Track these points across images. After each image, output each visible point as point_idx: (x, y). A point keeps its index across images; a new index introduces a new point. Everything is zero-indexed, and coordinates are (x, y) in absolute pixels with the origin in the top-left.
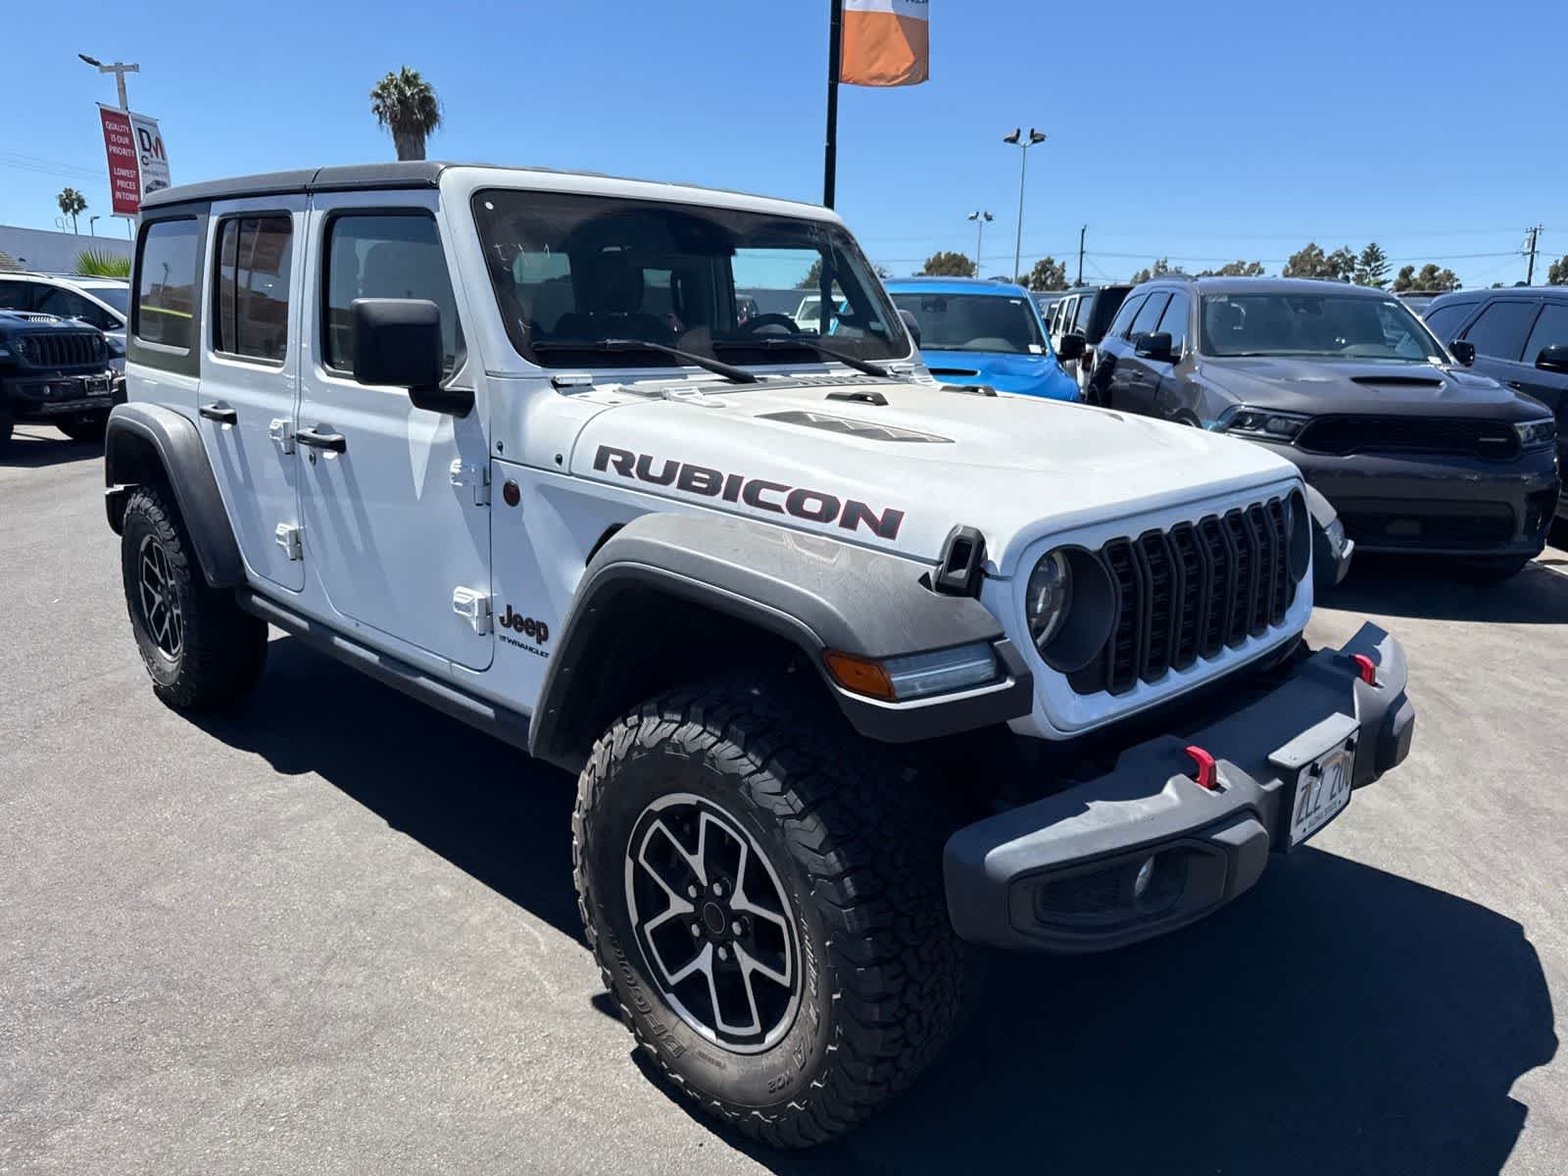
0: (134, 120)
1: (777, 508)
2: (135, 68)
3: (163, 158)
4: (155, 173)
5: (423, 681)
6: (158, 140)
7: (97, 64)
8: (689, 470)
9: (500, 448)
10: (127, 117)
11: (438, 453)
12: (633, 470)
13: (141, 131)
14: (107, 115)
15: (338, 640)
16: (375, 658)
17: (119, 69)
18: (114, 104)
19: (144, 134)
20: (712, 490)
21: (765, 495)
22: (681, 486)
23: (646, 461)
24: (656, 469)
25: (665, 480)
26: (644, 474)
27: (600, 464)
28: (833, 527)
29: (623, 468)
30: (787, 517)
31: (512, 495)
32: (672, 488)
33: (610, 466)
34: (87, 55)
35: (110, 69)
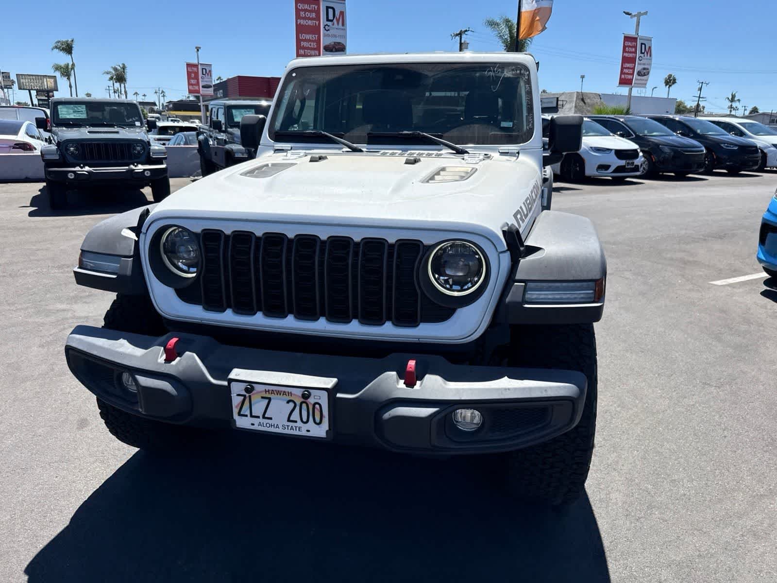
0: (640, 39)
2: (646, 13)
3: (650, 56)
4: (644, 64)
6: (650, 48)
7: (629, 14)
10: (637, 38)
13: (642, 44)
14: (627, 38)
17: (639, 15)
18: (632, 33)
19: (643, 46)
34: (626, 11)
35: (635, 16)
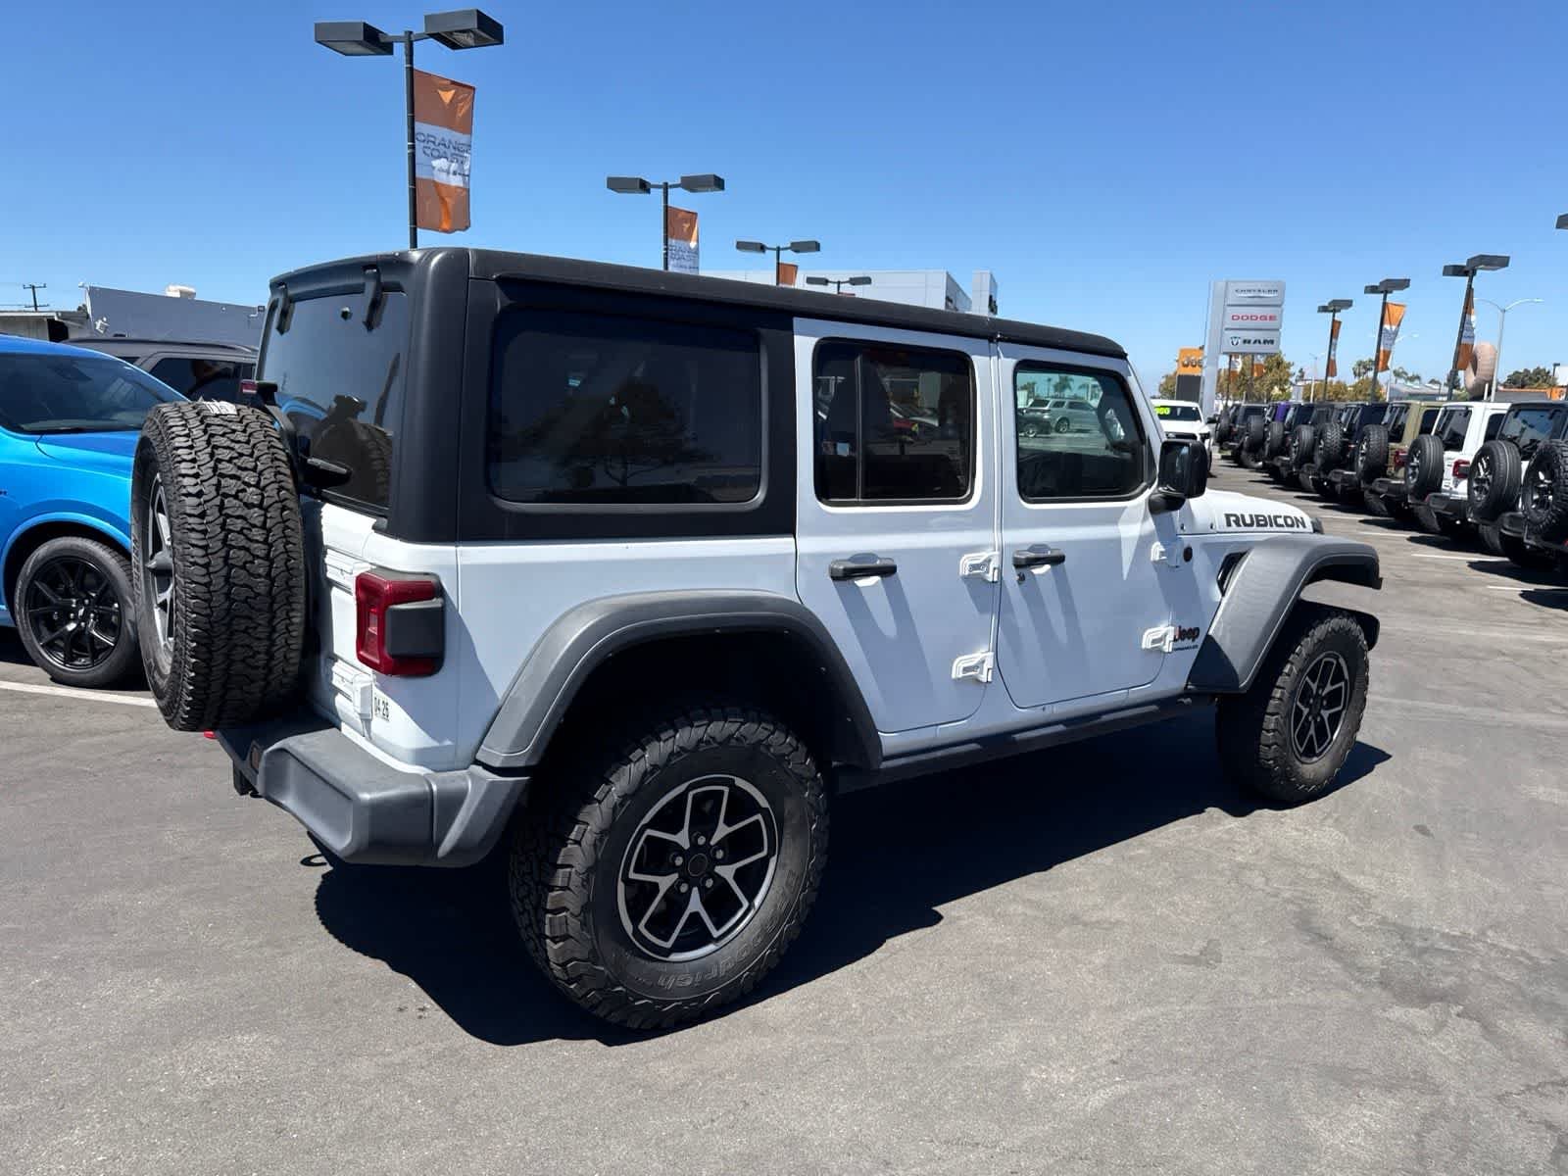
1: (1282, 526)
5: (1105, 718)
8: (1257, 516)
9: (1182, 528)
11: (1144, 543)
12: (1241, 523)
15: (1017, 736)
16: (1061, 728)
20: (1265, 525)
21: (1281, 521)
22: (1259, 525)
23: (1243, 516)
24: (1248, 521)
25: (1251, 525)
26: (1246, 525)
27: (1229, 525)
28: (1295, 529)
29: (1238, 524)
30: (1286, 529)
31: (1188, 554)
32: (1255, 528)
33: (1232, 523)
